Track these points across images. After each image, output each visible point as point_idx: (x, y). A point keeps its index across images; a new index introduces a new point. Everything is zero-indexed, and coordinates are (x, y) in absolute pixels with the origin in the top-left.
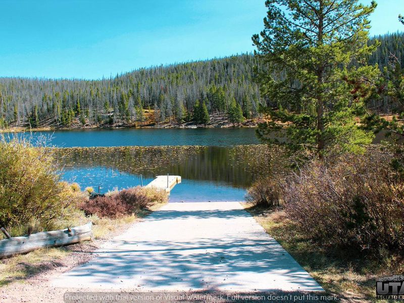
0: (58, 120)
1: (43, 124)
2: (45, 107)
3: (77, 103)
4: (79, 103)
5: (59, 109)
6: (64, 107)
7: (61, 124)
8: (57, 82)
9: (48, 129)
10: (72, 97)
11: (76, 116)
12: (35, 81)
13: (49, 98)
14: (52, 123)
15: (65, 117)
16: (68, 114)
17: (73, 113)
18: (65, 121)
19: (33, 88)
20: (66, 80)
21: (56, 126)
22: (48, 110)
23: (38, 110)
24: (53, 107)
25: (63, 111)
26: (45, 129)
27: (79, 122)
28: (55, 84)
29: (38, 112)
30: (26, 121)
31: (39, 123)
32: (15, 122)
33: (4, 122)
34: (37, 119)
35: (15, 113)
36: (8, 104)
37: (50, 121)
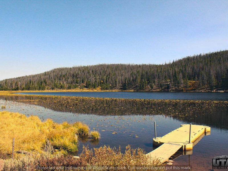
0: (138, 86)
1: (130, 88)
2: (132, 78)
3: (149, 76)
4: (150, 77)
5: (139, 80)
6: (142, 79)
7: (139, 88)
8: (140, 66)
9: (132, 91)
10: (147, 73)
11: (148, 84)
12: (129, 66)
13: (134, 74)
14: (134, 88)
15: (142, 84)
16: (144, 83)
17: (147, 82)
18: (141, 87)
19: (127, 69)
20: (145, 65)
21: (137, 89)
22: (133, 80)
23: (128, 80)
24: (136, 79)
25: (141, 81)
26: (131, 91)
27: (149, 87)
28: (139, 67)
29: (128, 82)
30: (121, 86)
31: (128, 88)
32: (116, 86)
33: (110, 87)
34: (127, 85)
35: (116, 82)
36: (113, 77)
37: (134, 86)
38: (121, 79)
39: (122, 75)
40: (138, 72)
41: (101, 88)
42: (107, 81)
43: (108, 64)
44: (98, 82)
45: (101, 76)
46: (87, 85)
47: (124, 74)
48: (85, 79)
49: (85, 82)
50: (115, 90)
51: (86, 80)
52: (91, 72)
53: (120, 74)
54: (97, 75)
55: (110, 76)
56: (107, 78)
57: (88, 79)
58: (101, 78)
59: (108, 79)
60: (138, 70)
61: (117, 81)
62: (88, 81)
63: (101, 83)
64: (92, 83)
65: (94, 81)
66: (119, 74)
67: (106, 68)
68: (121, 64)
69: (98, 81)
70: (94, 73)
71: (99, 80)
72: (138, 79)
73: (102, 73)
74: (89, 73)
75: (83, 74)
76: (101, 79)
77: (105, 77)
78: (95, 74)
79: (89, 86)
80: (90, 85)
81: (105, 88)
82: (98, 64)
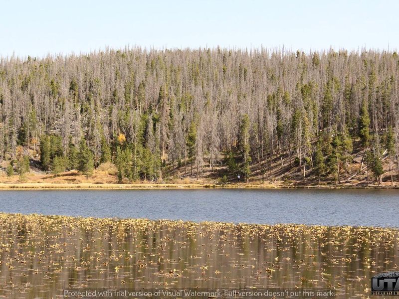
0: (304, 160)
1: (262, 172)
2: (272, 123)
3: (361, 112)
4: (367, 114)
5: (308, 132)
6: (324, 124)
7: (312, 173)
8: (315, 60)
9: (276, 184)
10: (349, 96)
11: (355, 152)
12: (260, 58)
13: (284, 98)
14: (287, 169)
15: (325, 152)
16: (334, 145)
17: (348, 141)
18: (322, 165)
19: (250, 74)
20: (343, 54)
22: (279, 131)
23: (251, 132)
24: (294, 125)
25: (320, 138)
26: (266, 185)
27: (364, 167)
28: (309, 64)
29: (252, 139)
30: (218, 163)
31: (253, 170)
32: (191, 162)
33: (164, 165)
34: (247, 157)
35: (192, 139)
36: (178, 117)
37: (283, 163)
38: (220, 124)
39: (223, 107)
40: (305, 91)
41: (114, 169)
42: (146, 132)
43: (153, 53)
44: (98, 140)
45: (115, 111)
46: (42, 154)
47: (233, 98)
48: (34, 127)
49: (36, 140)
50: (188, 179)
51: (40, 129)
52: (65, 89)
53: (214, 98)
54: (99, 103)
55: (161, 108)
56: (147, 122)
57: (49, 125)
58: (114, 119)
59: (151, 126)
60: (305, 82)
61: (199, 134)
62: (47, 133)
63: (114, 145)
64: (71, 145)
65: (82, 135)
66: (210, 98)
67: (142, 70)
68: (222, 48)
69: (101, 133)
70: (83, 96)
71: (106, 129)
72: (304, 123)
73: (120, 94)
74: (52, 92)
75: (25, 97)
76: (119, 124)
77: (135, 118)
78: (89, 100)
79: (56, 160)
80: (59, 153)
81: (138, 169)
82: (104, 50)
